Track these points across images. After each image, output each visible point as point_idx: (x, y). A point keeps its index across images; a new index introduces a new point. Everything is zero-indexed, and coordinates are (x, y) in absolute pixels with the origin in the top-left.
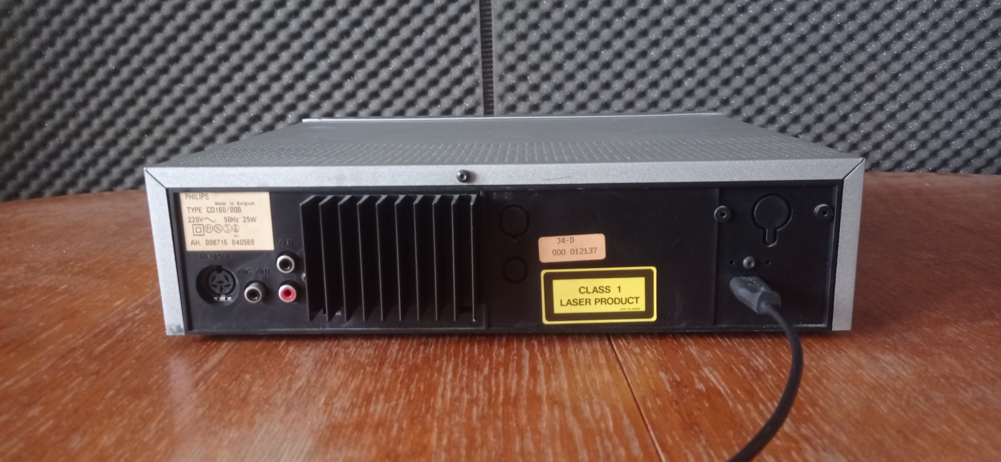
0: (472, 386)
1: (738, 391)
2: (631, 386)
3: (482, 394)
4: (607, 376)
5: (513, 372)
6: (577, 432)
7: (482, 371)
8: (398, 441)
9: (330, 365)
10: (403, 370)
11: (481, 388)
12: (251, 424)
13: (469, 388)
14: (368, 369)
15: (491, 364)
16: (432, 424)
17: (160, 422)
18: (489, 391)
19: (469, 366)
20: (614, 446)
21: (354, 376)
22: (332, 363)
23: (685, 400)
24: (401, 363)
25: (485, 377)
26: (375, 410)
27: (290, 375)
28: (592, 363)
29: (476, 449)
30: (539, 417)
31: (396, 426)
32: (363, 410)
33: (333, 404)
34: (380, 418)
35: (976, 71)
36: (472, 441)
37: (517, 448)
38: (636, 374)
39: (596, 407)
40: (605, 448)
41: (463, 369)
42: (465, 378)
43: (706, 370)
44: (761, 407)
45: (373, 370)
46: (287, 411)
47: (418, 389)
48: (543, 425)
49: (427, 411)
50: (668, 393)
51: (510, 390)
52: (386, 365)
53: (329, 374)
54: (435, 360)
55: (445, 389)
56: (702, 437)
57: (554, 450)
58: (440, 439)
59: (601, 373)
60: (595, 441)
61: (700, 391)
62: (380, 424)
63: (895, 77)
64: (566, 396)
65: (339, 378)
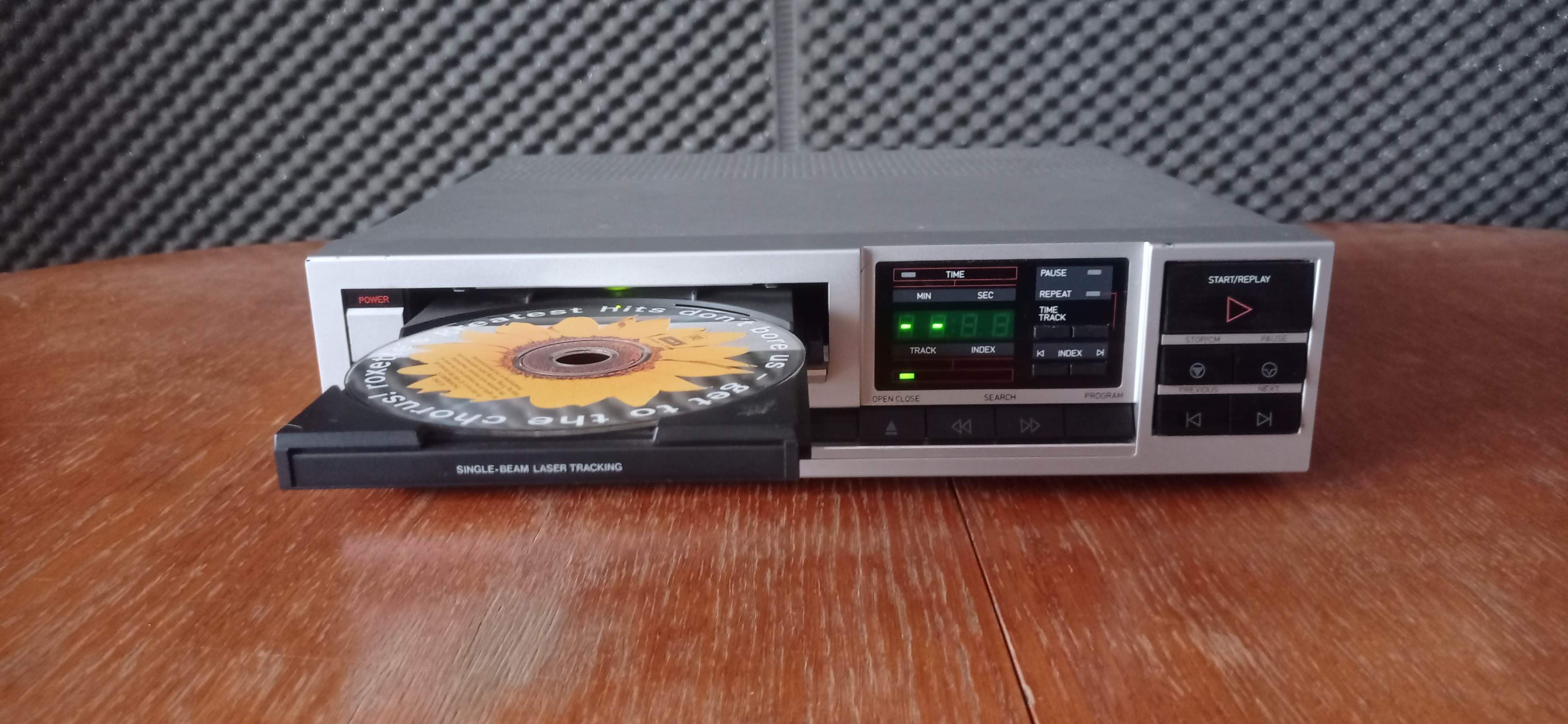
0: (765, 541)
1: (1115, 553)
2: (975, 544)
3: (778, 552)
4: (943, 530)
5: (818, 523)
6: (901, 604)
7: (778, 522)
8: (670, 612)
9: (575, 512)
10: (673, 519)
11: (776, 545)
12: (482, 589)
13: (760, 544)
14: (627, 517)
15: (789, 513)
16: (713, 591)
17: (363, 585)
18: (788, 550)
19: (760, 515)
20: (946, 621)
21: (608, 527)
22: (578, 509)
23: (1043, 564)
25: (782, 530)
26: (639, 572)
27: (524, 525)
28: (924, 512)
29: (771, 625)
30: (852, 584)
31: (668, 593)
32: (624, 571)
33: (584, 564)
34: (646, 583)
35: (1521, 72)
36: (765, 613)
37: (823, 624)
38: (982, 528)
39: (926, 572)
40: (934, 624)
41: (753, 519)
42: (755, 532)
43: (1076, 524)
44: (1142, 573)
45: (634, 519)
46: (526, 573)
48: (857, 594)
49: (707, 574)
50: (1023, 553)
51: (815, 547)
53: (575, 524)
55: (729, 545)
56: (1060, 611)
57: (869, 626)
58: (724, 611)
59: (935, 526)
60: (923, 615)
61: (1065, 552)
62: (647, 590)
63: (1397, 80)
64: (887, 556)
65: (590, 530)
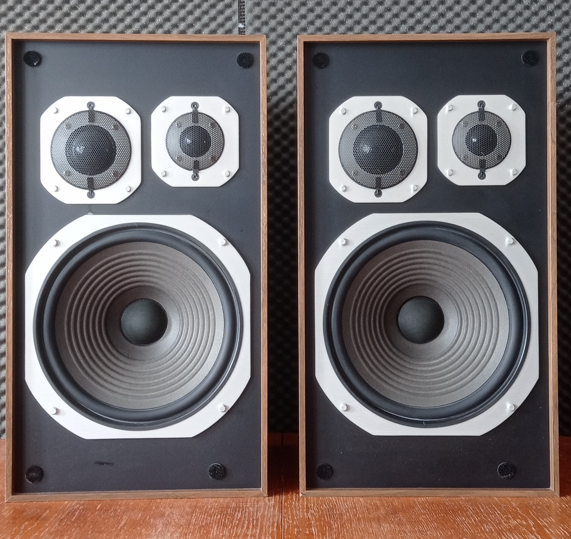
3: (227, 534)
5: (240, 528)
7: (228, 528)
11: (227, 532)
13: (222, 532)
15: (232, 526)
18: (230, 533)
21: (179, 529)
24: (196, 525)
27: (154, 528)
33: (173, 536)
42: (221, 530)
47: (204, 532)
51: (238, 533)
52: (191, 525)
54: (210, 524)
55: (213, 532)
61: (306, 534)
65: (174, 529)
